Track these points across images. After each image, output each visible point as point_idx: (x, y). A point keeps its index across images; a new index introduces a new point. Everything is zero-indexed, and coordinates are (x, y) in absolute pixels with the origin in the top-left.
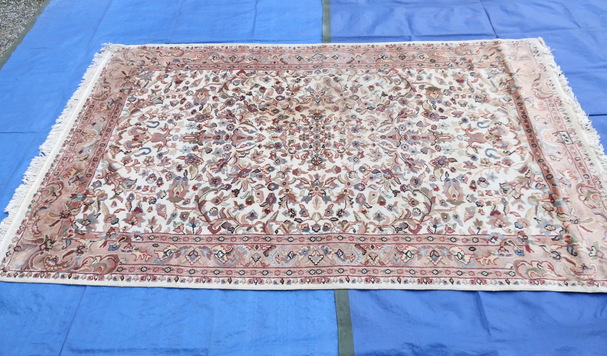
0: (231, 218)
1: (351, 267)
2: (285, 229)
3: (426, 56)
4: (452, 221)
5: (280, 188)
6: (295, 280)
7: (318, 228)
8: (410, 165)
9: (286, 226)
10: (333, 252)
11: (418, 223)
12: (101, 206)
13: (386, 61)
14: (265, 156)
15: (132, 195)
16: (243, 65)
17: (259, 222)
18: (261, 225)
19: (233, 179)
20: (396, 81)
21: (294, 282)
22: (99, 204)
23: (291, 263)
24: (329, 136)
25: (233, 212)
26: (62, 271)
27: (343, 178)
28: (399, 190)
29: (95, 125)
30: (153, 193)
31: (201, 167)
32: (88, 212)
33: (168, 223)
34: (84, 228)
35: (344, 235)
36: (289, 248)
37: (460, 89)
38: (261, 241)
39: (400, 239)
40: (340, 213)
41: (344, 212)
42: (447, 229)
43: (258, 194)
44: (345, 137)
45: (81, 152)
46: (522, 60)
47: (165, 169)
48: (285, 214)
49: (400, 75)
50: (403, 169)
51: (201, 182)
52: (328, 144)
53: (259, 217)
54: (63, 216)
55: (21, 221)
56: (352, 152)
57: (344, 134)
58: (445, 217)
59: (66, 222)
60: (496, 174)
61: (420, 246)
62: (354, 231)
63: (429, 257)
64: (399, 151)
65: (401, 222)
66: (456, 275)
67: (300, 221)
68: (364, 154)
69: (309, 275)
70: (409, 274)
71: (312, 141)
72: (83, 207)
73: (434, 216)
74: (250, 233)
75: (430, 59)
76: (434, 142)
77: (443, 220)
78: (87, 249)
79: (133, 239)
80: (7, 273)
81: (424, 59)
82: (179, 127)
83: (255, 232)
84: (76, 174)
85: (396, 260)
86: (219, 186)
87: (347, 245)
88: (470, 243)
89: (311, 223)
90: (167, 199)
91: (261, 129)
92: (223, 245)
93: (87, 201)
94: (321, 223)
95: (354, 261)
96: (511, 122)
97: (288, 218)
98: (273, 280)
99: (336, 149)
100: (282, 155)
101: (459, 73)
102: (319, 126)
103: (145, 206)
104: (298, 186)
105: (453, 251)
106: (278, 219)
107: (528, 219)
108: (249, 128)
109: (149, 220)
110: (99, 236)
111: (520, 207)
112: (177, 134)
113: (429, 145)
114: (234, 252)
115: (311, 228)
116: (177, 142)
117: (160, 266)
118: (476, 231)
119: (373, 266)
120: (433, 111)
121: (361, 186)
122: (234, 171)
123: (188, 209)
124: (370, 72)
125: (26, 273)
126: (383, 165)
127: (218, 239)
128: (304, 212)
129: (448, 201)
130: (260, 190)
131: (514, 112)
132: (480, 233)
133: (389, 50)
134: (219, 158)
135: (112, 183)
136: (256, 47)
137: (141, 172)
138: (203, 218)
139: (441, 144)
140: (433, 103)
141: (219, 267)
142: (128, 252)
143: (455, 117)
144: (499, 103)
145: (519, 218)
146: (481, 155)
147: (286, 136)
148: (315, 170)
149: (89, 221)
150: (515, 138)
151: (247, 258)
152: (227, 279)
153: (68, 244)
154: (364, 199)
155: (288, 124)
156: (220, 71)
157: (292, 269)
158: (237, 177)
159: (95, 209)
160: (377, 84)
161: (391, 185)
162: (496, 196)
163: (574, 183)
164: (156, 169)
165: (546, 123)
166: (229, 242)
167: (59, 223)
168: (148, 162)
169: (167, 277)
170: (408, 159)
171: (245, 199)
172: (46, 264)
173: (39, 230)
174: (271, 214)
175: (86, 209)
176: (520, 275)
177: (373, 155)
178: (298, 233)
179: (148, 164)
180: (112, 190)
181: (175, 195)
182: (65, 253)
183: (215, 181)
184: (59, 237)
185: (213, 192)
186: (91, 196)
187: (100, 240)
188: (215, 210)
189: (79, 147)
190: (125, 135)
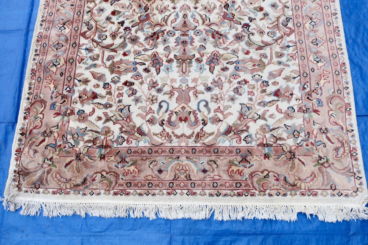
0: (278, 21)
12: (276, 127)
14: (208, 3)
15: (259, 104)
19: (235, 25)
22: (274, 129)
26: (348, 139)
30: (256, 86)
31: (221, 52)
32: (285, 135)
33: (288, 66)
34: (302, 134)
43: (251, 4)
47: (227, 80)
51: (240, 48)
53: (275, 1)
54: (293, 156)
59: (298, 152)
72: (279, 142)
74: (291, 5)
79: (308, 89)
83: (290, 2)
84: (236, 165)
86: (244, 34)
90: (263, 72)
91: (174, 8)
92: (304, 22)
93: (271, 141)
103: (272, 89)
108: (172, 18)
109: (286, 82)
110: (308, 120)
112: (178, 81)
114: (310, 15)
116: (190, 79)
117: (332, 62)
122: (226, 24)
123: (271, 53)
127: (299, 27)
130: (246, 3)
134: (211, 39)
135: (246, 125)
137: (230, 103)
138: (279, 41)
141: (324, 23)
142: (322, 90)
149: (295, 133)
151: (313, 5)
152: (333, 16)
153: (321, 143)
158: (234, 21)
159: (280, 131)
164: (228, 89)
166: (300, 20)
167: (300, 158)
168: (217, 99)
169: (340, 56)
171: (257, 13)
172: (343, 156)
173: (309, 176)
175: (280, 139)
179: (220, 99)
180: (256, 123)
182: (329, 143)
183: (238, 38)
184: (314, 154)
185: (251, 37)
186: (265, 140)
187: (312, 116)
188: (270, 33)
189: (196, 175)
190: (179, 132)
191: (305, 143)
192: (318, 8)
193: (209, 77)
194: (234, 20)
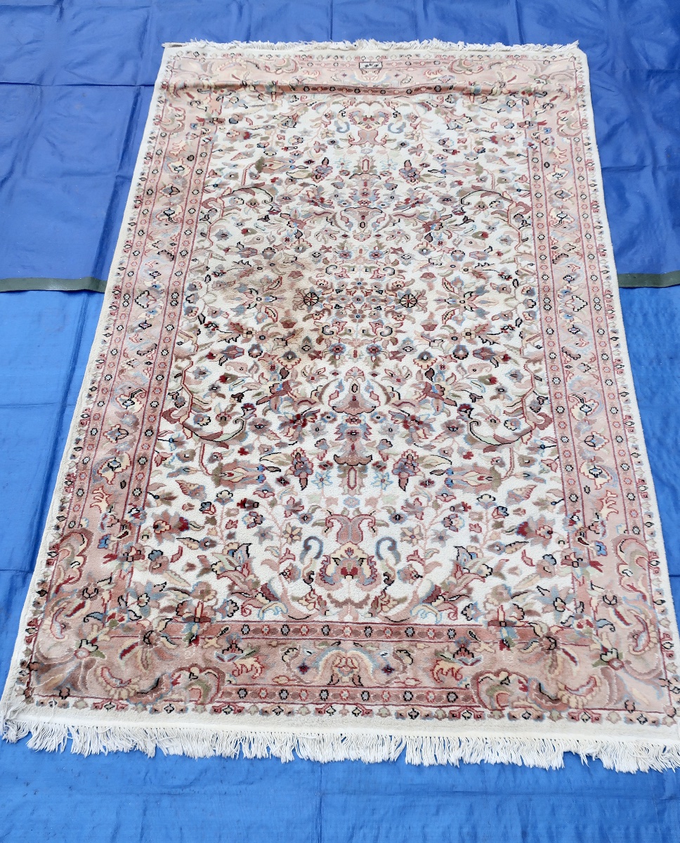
0: (522, 401)
1: (587, 268)
2: (534, 337)
6: (611, 325)
7: (530, 301)
9: (528, 336)
11: (514, 205)
12: (522, 590)
14: (397, 366)
15: (491, 547)
17: (526, 367)
18: (530, 366)
19: (446, 405)
22: (518, 595)
23: (586, 329)
24: (359, 284)
25: (511, 399)
26: (655, 617)
28: (462, 217)
29: (308, 664)
30: (484, 514)
31: (421, 452)
32: (538, 607)
33: (543, 481)
34: (571, 606)
36: (564, 335)
39: (540, 222)
40: (504, 276)
41: (503, 273)
43: (475, 370)
44: (360, 267)
45: (388, 670)
47: (430, 504)
48: (510, 337)
50: (426, 210)
51: (455, 447)
53: (516, 368)
54: (553, 646)
57: (355, 267)
59: (564, 638)
60: (433, 130)
62: (532, 264)
64: (389, 211)
67: (519, 321)
69: (603, 311)
71: (366, 306)
72: (528, 618)
74: (545, 376)
76: (375, 176)
78: (607, 592)
79: (580, 525)
82: (324, 500)
83: (544, 371)
85: (572, 228)
86: (462, 422)
89: (522, 309)
90: (496, 491)
91: (335, 374)
93: (513, 616)
95: (578, 265)
97: (516, 334)
98: (613, 349)
99: (387, 278)
100: (394, 344)
102: (334, 297)
103: (513, 521)
104: (459, 323)
106: (519, 346)
108: (331, 390)
109: (540, 510)
110: (580, 580)
112: (341, 502)
113: (379, 182)
114: (580, 394)
115: (530, 309)
116: (362, 499)
117: (622, 478)
119: (583, 248)
120: (310, 169)
121: (457, 254)
122: (430, 404)
123: (512, 458)
126: (415, 230)
127: (561, 414)
128: (504, 316)
130: (466, 368)
134: (402, 429)
135: (466, 586)
137: (437, 545)
138: (525, 437)
141: (606, 409)
142: (604, 526)
146: (399, 137)
147: (354, 340)
148: (427, 303)
149: (557, 603)
150: (369, 104)
151: (586, 378)
152: (621, 398)
153: (606, 622)
154: (478, 252)
155: (325, 337)
157: (596, 329)
158: (443, 400)
159: (529, 598)
160: (239, 224)
161: (454, 224)
163: (448, 73)
164: (433, 519)
166: (563, 401)
167: (568, 649)
168: (413, 537)
169: (636, 466)
170: (407, 203)
171: (486, 386)
172: (647, 649)
173: (584, 682)
174: (510, 353)
175: (530, 613)
177: (398, 238)
178: (539, 324)
179: (418, 537)
180: (484, 581)
182: (621, 624)
183: (452, 428)
184: (592, 642)
185: (475, 428)
186: (501, 613)
187: (587, 573)
188: (508, 423)
189: (372, 677)
190: (340, 595)
191: (576, 622)
192: (593, 383)
193: (399, 498)
194: (444, 397)
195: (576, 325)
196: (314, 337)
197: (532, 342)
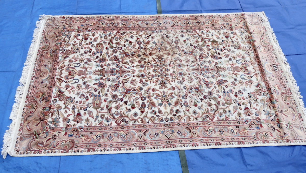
0: (125, 116)
1: (185, 139)
2: (152, 121)
3: (210, 22)
4: (228, 113)
5: (147, 99)
6: (160, 146)
7: (168, 120)
8: (207, 85)
9: (152, 119)
10: (176, 132)
11: (213, 115)
12: (59, 113)
13: (191, 25)
14: (137, 82)
15: (74, 106)
16: (119, 28)
17: (139, 118)
18: (140, 119)
19: (123, 95)
20: (196, 37)
21: (159, 148)
23: (157, 138)
24: (167, 70)
25: (126, 113)
26: (47, 150)
27: (176, 93)
28: (203, 98)
29: (46, 66)
30: (85, 104)
31: (106, 89)
32: (54, 117)
33: (95, 121)
34: (53, 126)
35: (180, 123)
36: (155, 130)
37: (227, 42)
38: (142, 128)
39: (206, 124)
40: (177, 111)
41: (179, 111)
42: (226, 117)
43: (137, 103)
44: (175, 70)
45: (42, 82)
46: (255, 25)
47: (89, 91)
48: (151, 113)
49: (198, 34)
50: (204, 87)
51: (108, 97)
52: (168, 75)
53: (139, 115)
54: (41, 120)
55: (20, 124)
56: (179, 78)
57: (175, 68)
58: (225, 111)
59: (43, 123)
60: (246, 88)
61: (215, 127)
62: (184, 120)
63: (219, 132)
64: (201, 77)
65: (205, 115)
66: (231, 141)
67: (159, 116)
68: (185, 79)
69: (166, 144)
70: (211, 141)
71: (159, 73)
72: (50, 114)
73: (220, 111)
74: (136, 124)
75: (212, 24)
76: (217, 72)
77: (224, 113)
78: (57, 137)
79: (80, 130)
80: (19, 152)
81: (209, 24)
82: (91, 66)
83: (138, 123)
84: (42, 95)
85: (205, 135)
86: (117, 99)
87: (182, 128)
88: (237, 124)
89: (164, 117)
90: (92, 108)
91: (133, 66)
92: (124, 131)
93: (52, 111)
94: (169, 117)
95: (186, 136)
96: (251, 60)
97: (153, 115)
98: (150, 147)
99: (171, 77)
100: (145, 81)
101: (226, 32)
102: (162, 64)
103: (82, 112)
104: (155, 98)
105: (229, 129)
106: (148, 116)
107: (261, 111)
108: (127, 66)
109: (85, 120)
110: (62, 130)
111: (257, 105)
112: (91, 70)
113: (215, 73)
114: (130, 134)
115: (164, 120)
116: (91, 75)
117: (95, 144)
118: (239, 118)
119: (195, 138)
120: (215, 54)
121: (185, 97)
122: (123, 91)
123: (104, 112)
124: (183, 32)
125: (29, 152)
126: (194, 85)
127: (121, 128)
128: (160, 112)
129: (225, 103)
130: (137, 100)
131: (252, 55)
132: (240, 119)
133: (191, 19)
134: (114, 84)
135: (62, 100)
136: (124, 17)
137: (76, 93)
138: (112, 117)
139: (220, 73)
140: (215, 50)
141: (123, 142)
142: (78, 137)
143: (226, 57)
144: (245, 49)
145: (257, 110)
146: (239, 78)
147: (146, 70)
148: (163, 89)
149: (55, 122)
150: (254, 68)
151: (136, 136)
152: (128, 148)
153: (47, 135)
154: (187, 104)
155: (146, 63)
156: (107, 32)
157: (158, 141)
158: (125, 94)
159: (57, 115)
160: (187, 39)
161: (199, 96)
162: (246, 99)
163: (280, 92)
164: (84, 91)
165: (267, 60)
166: (126, 129)
167: (40, 124)
168: (79, 87)
169: (100, 149)
170: (206, 82)
171: (131, 106)
172: (38, 146)
173: (30, 128)
174: (144, 113)
175: (52, 115)
176: (259, 139)
177: (189, 80)
178: (158, 123)
179: (79, 88)
180: (63, 104)
181: (96, 105)
182: (47, 140)
183: (115, 97)
184: (42, 131)
185: (115, 103)
186: (53, 108)
187: (63, 132)
188: (117, 112)
189: (40, 80)
190: (63, 71)
191: (48, 127)
192: (134, 139)
193: (91, 84)
195: (159, 135)
196: (147, 61)
197: (150, 120)
